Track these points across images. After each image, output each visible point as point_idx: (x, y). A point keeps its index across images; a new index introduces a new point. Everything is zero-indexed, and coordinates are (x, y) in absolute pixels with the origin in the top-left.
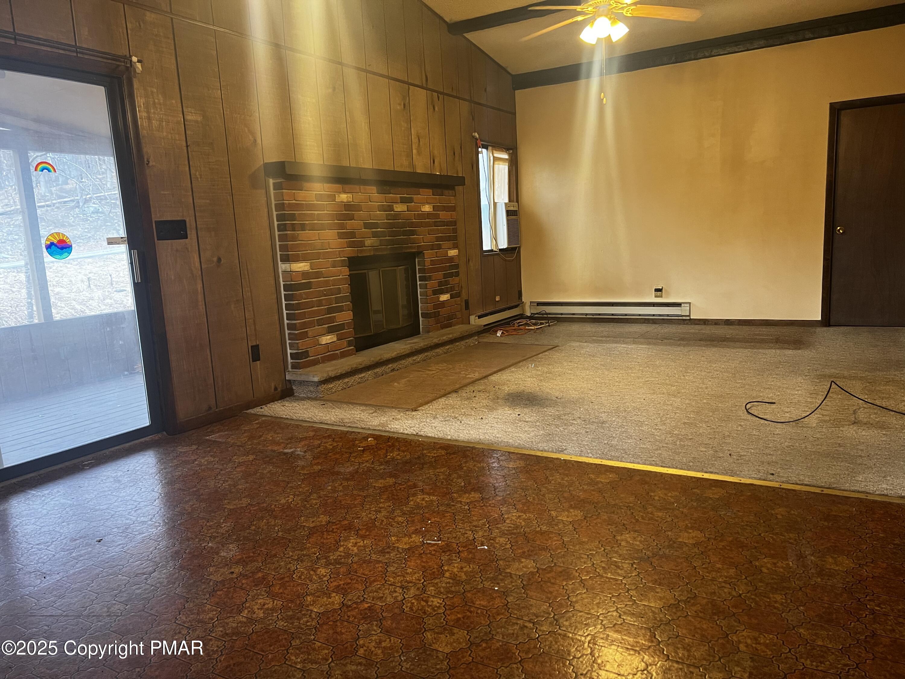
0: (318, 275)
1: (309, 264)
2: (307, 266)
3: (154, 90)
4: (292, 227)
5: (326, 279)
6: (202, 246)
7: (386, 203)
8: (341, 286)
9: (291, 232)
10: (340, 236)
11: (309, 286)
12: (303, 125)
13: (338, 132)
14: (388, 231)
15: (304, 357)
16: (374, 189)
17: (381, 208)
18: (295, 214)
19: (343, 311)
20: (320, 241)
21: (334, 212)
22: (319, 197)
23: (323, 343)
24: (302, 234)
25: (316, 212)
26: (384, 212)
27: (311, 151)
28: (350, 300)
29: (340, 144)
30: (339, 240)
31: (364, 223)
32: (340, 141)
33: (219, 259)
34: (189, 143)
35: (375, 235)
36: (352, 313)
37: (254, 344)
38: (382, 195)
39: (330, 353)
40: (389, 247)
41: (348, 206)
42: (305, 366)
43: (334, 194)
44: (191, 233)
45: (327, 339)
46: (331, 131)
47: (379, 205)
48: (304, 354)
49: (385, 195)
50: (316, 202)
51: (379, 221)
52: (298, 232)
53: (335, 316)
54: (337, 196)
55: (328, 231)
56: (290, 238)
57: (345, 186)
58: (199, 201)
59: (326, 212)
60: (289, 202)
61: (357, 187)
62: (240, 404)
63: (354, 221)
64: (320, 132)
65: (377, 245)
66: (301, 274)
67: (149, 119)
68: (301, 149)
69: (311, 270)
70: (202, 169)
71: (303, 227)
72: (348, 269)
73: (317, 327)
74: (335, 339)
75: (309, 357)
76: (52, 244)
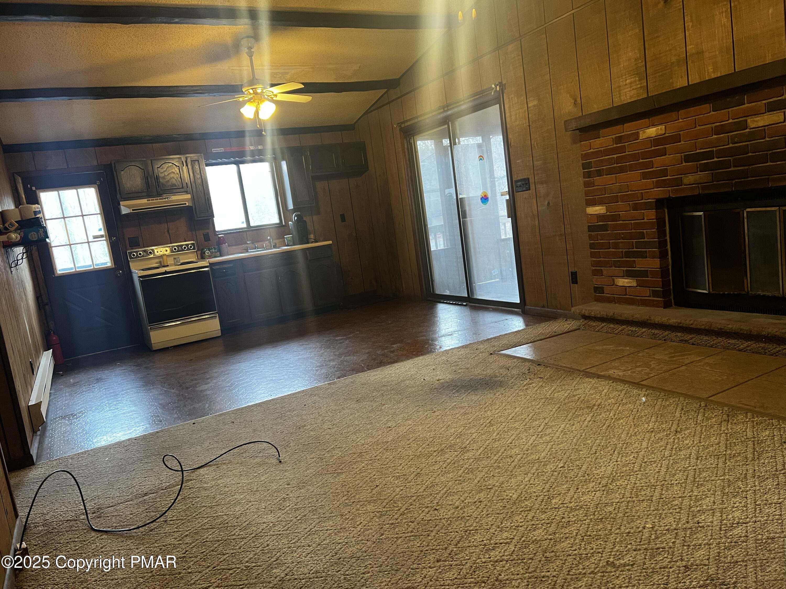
0: (615, 218)
1: (605, 207)
2: (603, 209)
3: (513, 96)
4: (588, 175)
5: (625, 222)
6: (538, 195)
7: (731, 121)
8: (645, 231)
9: (587, 179)
10: (645, 176)
11: (604, 228)
12: (622, 65)
13: (670, 50)
14: (734, 159)
15: (598, 292)
16: (707, 107)
17: (718, 130)
18: (591, 162)
19: (646, 258)
20: (617, 184)
21: (637, 152)
22: (619, 140)
23: (619, 285)
24: (598, 180)
25: (615, 156)
26: (726, 135)
27: (632, 88)
28: (658, 247)
29: (673, 63)
30: (643, 181)
31: (685, 156)
32: (674, 59)
33: (549, 203)
34: (530, 123)
35: (704, 168)
36: (659, 261)
37: (573, 270)
38: (722, 111)
39: (628, 296)
40: (736, 182)
41: (657, 141)
42: (598, 300)
43: (638, 132)
44: (532, 187)
45: (624, 282)
46: (660, 54)
47: (716, 126)
48: (599, 290)
49: (730, 110)
50: (615, 146)
51: (714, 149)
52: (595, 178)
53: (635, 260)
54: (641, 132)
55: (629, 172)
56: (586, 185)
57: (653, 118)
58: (536, 163)
59: (627, 153)
60: (585, 152)
61: (674, 114)
62: (561, 311)
63: (667, 156)
64: (644, 63)
65: (706, 181)
66: (596, 217)
67: (511, 116)
68: (620, 91)
69: (608, 213)
70: (538, 139)
71: (599, 173)
72: (656, 212)
73: (614, 268)
74: (634, 284)
75: (604, 293)
76: (482, 197)
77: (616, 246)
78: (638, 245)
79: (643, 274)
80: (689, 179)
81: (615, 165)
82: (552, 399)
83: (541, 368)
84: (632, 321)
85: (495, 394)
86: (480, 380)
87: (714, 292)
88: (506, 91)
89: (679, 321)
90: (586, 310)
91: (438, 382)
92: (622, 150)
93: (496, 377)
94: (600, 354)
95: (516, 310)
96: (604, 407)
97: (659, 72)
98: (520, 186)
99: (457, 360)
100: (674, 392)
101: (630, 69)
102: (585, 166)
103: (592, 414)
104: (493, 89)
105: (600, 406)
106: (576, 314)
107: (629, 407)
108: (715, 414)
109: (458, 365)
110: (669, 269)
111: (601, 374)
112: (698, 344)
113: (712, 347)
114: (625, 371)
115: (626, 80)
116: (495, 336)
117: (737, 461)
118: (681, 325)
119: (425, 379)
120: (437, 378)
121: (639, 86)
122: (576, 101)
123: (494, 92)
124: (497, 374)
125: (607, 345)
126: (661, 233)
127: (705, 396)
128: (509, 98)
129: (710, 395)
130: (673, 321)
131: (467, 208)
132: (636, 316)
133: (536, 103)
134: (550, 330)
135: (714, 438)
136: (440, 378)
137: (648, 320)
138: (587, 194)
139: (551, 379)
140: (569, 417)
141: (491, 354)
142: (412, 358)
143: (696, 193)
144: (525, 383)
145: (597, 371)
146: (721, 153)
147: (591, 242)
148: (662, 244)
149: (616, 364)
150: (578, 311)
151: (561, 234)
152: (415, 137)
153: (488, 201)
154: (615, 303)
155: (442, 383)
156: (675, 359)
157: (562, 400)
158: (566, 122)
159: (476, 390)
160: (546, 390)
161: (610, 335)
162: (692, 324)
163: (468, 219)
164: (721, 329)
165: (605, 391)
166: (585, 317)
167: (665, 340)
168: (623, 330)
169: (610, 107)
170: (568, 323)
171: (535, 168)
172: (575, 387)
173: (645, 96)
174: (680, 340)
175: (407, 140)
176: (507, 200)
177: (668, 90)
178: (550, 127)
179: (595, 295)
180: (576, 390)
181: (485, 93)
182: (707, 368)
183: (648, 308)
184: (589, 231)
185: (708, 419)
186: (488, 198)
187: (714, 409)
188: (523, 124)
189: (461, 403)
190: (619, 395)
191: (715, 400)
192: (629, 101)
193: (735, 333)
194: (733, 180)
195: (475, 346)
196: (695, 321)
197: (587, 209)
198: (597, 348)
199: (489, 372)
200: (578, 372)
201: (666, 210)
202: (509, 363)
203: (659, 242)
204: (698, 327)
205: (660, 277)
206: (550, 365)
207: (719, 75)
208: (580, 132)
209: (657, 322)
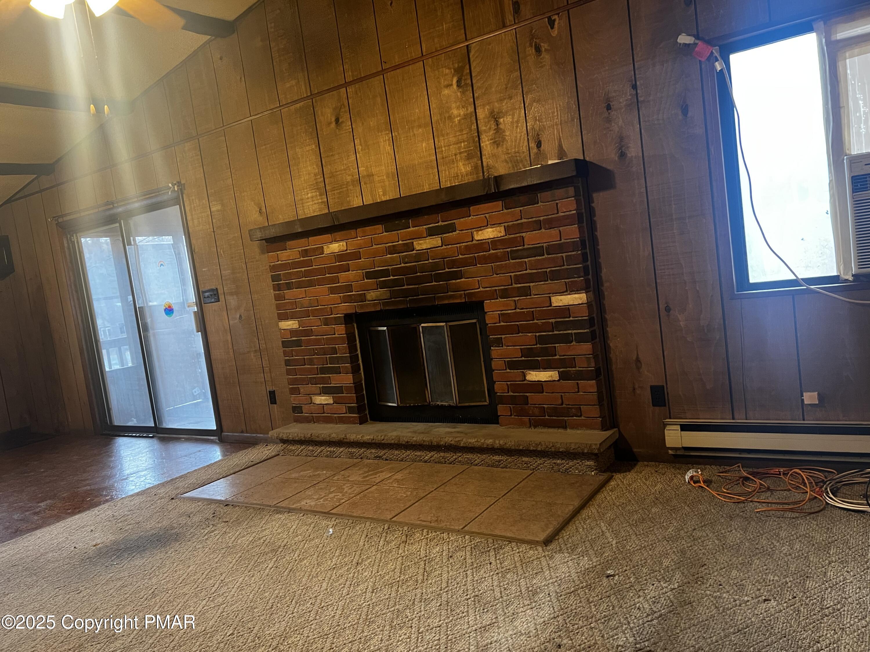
0: (308, 333)
1: (297, 322)
3: (194, 198)
4: (277, 288)
5: (317, 337)
6: (228, 307)
7: (400, 242)
8: (337, 346)
9: (277, 292)
10: (332, 291)
11: (298, 343)
12: (303, 179)
13: (345, 170)
14: (406, 278)
15: (296, 412)
16: (379, 228)
17: (392, 250)
18: (280, 274)
19: (340, 373)
20: (308, 298)
21: (323, 266)
22: (305, 253)
23: (317, 403)
24: (288, 293)
25: (303, 269)
26: (398, 255)
27: (313, 203)
28: (350, 362)
29: (348, 182)
30: (331, 295)
31: (366, 273)
32: (349, 178)
33: (240, 316)
34: (215, 229)
35: (383, 285)
36: (352, 377)
37: (271, 389)
38: (393, 232)
39: (326, 415)
40: (410, 299)
41: (340, 256)
42: (297, 420)
43: (322, 247)
44: (222, 297)
45: (321, 399)
46: (336, 172)
47: (389, 246)
48: (297, 409)
49: (399, 232)
50: (302, 259)
51: (390, 268)
52: (285, 291)
53: (330, 377)
54: (325, 247)
55: (317, 287)
56: (277, 298)
57: (336, 234)
58: (224, 272)
59: (314, 267)
60: (273, 264)
61: (353, 232)
62: (261, 435)
63: (350, 272)
64: (322, 179)
65: (386, 298)
66: (289, 332)
67: (193, 219)
68: (303, 204)
69: (301, 328)
70: (224, 246)
71: (289, 286)
72: (346, 327)
73: (310, 385)
74: (331, 402)
75: (302, 413)
76: (166, 308)
77: (311, 362)
78: (332, 360)
79: (338, 390)
80: (372, 295)
81: (304, 279)
82: (234, 547)
83: (229, 509)
84: (329, 441)
85: (166, 553)
86: (152, 536)
87: (402, 405)
88: (185, 192)
89: (372, 437)
90: (284, 433)
91: (94, 548)
92: (309, 263)
93: (173, 528)
94: (295, 482)
95: (212, 438)
96: (290, 548)
97: (337, 190)
98: (208, 297)
99: (126, 513)
100: (361, 517)
101: (310, 183)
102: (274, 278)
103: (275, 559)
104: (171, 188)
105: (286, 547)
106: (273, 438)
107: (316, 543)
108: (396, 536)
109: (126, 520)
110: (362, 384)
111: (293, 507)
112: (391, 460)
113: (402, 461)
114: (318, 499)
115: (308, 194)
116: (181, 475)
117: (408, 586)
118: (374, 441)
119: (77, 546)
120: (94, 543)
121: (320, 201)
122: (260, 209)
123: (171, 192)
124: (174, 525)
125: (305, 471)
126: (352, 348)
127: (389, 517)
128: (189, 200)
129: (394, 515)
130: (367, 438)
131: (149, 320)
132: (333, 436)
133: (219, 207)
134: (247, 459)
135: (392, 564)
136: (99, 541)
137: (344, 439)
138: (278, 307)
139: (238, 522)
140: (250, 567)
141: (172, 499)
142: (64, 518)
143: (379, 309)
144: (206, 531)
145: (289, 504)
146: (396, 272)
147: (286, 358)
148: (353, 359)
149: (309, 492)
150: (275, 435)
151: (255, 351)
152: (78, 235)
153: (173, 312)
154: (314, 423)
155: (100, 549)
156: (368, 478)
157: (245, 546)
158: (250, 231)
159: (144, 550)
160: (229, 537)
161: (309, 459)
162: (383, 440)
163: (151, 333)
164: (408, 442)
165: (294, 527)
166: (284, 441)
167: (361, 458)
168: (321, 452)
169: (294, 219)
170: (268, 449)
171: (223, 278)
172: (262, 527)
173: (327, 211)
174: (375, 457)
175: (67, 238)
176: (195, 312)
177: (346, 208)
178: (236, 235)
179: (294, 416)
180: (262, 531)
181: (163, 192)
182: (395, 486)
183: (345, 425)
184: (283, 347)
185: (388, 543)
186: (173, 309)
187: (395, 531)
188: (207, 229)
189: (121, 572)
190: (307, 530)
191: (397, 520)
192: (313, 215)
193: (420, 445)
194: (407, 297)
195: (154, 491)
196: (385, 436)
197: (280, 323)
198: (293, 476)
199: (165, 523)
200: (269, 508)
201: (355, 325)
202: (191, 509)
203: (351, 357)
204: (389, 442)
205: (354, 392)
206: (239, 504)
207: (388, 199)
208: (266, 242)
209: (352, 441)
